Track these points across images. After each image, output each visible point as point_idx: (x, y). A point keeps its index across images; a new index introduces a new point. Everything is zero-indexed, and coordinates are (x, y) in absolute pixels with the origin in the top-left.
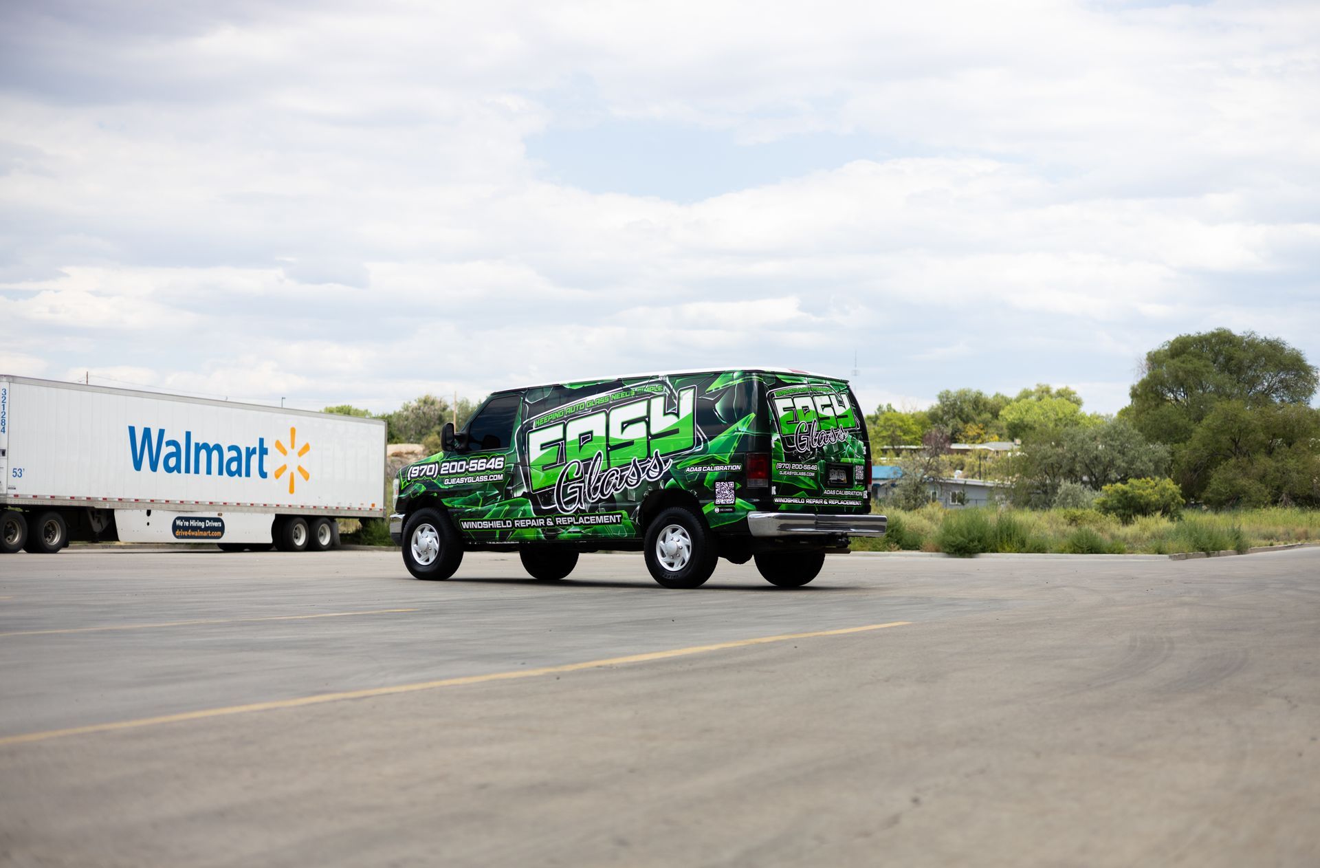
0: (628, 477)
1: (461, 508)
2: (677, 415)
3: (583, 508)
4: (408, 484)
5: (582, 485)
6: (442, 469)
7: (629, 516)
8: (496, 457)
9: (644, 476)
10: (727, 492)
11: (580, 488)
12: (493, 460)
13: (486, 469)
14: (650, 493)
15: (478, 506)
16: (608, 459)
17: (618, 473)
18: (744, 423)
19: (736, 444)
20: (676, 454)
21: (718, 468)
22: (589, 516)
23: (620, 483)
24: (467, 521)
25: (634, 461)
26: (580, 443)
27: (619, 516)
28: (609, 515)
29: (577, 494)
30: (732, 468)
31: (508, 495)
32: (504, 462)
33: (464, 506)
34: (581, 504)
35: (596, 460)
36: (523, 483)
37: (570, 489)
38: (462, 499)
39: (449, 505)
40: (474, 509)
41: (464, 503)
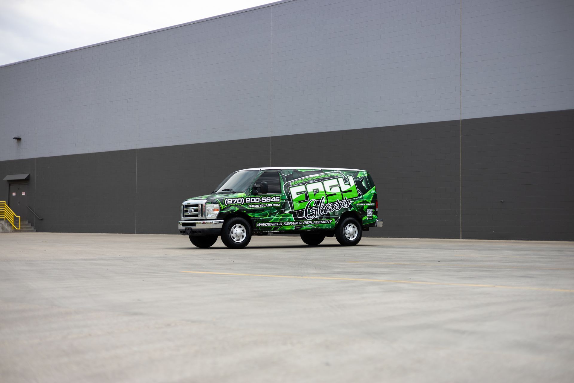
0: (336, 206)
1: (258, 217)
2: (350, 185)
3: (317, 218)
4: (226, 206)
5: (317, 209)
6: (246, 201)
7: (335, 221)
8: (275, 197)
9: (342, 206)
10: (370, 212)
11: (316, 210)
12: (274, 198)
13: (271, 201)
14: (345, 212)
15: (266, 216)
16: (327, 199)
17: (331, 205)
18: (373, 190)
19: (372, 196)
20: (353, 199)
21: (367, 204)
22: (319, 221)
23: (332, 209)
24: (260, 223)
25: (338, 201)
26: (314, 193)
27: (331, 221)
28: (327, 220)
29: (314, 212)
30: (372, 205)
31: (282, 212)
32: (280, 199)
33: (259, 217)
34: (315, 216)
35: (322, 199)
36: (289, 207)
37: (312, 210)
38: (259, 214)
39: (252, 216)
40: (264, 218)
41: (260, 215)
